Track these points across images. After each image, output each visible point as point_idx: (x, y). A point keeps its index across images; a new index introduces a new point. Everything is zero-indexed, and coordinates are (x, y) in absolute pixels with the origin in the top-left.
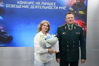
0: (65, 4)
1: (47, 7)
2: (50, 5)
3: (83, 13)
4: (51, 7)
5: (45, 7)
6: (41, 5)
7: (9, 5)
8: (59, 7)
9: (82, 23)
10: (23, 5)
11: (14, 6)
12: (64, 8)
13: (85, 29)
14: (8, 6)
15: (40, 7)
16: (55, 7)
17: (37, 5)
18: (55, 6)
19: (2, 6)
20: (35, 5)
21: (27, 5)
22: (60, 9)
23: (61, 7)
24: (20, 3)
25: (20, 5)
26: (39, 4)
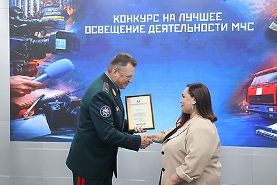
0: (253, 12)
1: (195, 28)
2: (204, 20)
4: (206, 25)
5: (189, 28)
6: (179, 23)
7: (93, 27)
8: (233, 24)
10: (129, 24)
11: (106, 30)
12: (247, 27)
14: (89, 30)
15: (175, 28)
16: (218, 24)
17: (166, 22)
18: (218, 22)
19: (71, 31)
20: (161, 22)
21: (139, 24)
22: (236, 29)
23: (238, 24)
24: (119, 19)
25: (121, 26)
26: (171, 19)
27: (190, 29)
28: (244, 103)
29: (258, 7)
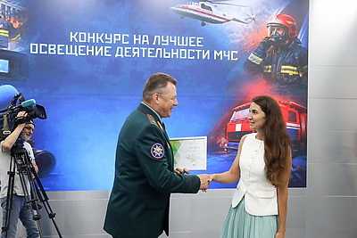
0: (232, 41)
1: (173, 53)
2: (183, 44)
3: (294, 70)
4: (185, 50)
5: (165, 53)
6: (153, 47)
7: (41, 45)
9: (292, 106)
10: (91, 44)
11: (59, 49)
12: (231, 56)
13: (303, 127)
14: (36, 48)
15: (149, 53)
16: (198, 51)
17: (137, 45)
18: (199, 48)
19: (17, 50)
20: (131, 45)
21: (104, 45)
22: (218, 57)
23: (221, 52)
24: (77, 37)
25: (80, 47)
26: (144, 41)
27: (166, 55)
28: (223, 140)
29: (237, 36)
